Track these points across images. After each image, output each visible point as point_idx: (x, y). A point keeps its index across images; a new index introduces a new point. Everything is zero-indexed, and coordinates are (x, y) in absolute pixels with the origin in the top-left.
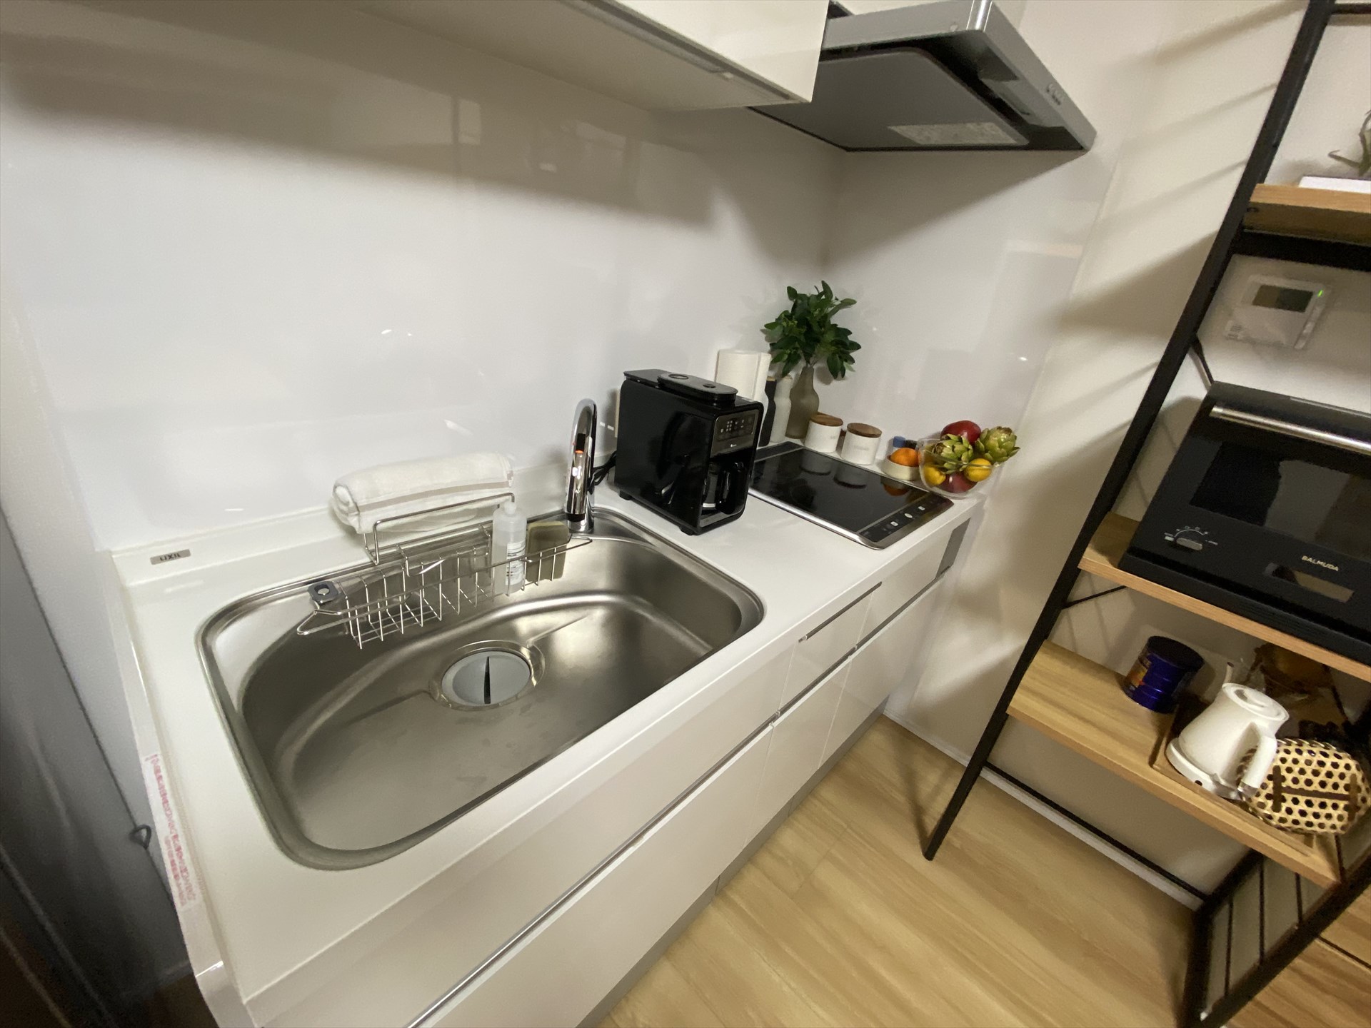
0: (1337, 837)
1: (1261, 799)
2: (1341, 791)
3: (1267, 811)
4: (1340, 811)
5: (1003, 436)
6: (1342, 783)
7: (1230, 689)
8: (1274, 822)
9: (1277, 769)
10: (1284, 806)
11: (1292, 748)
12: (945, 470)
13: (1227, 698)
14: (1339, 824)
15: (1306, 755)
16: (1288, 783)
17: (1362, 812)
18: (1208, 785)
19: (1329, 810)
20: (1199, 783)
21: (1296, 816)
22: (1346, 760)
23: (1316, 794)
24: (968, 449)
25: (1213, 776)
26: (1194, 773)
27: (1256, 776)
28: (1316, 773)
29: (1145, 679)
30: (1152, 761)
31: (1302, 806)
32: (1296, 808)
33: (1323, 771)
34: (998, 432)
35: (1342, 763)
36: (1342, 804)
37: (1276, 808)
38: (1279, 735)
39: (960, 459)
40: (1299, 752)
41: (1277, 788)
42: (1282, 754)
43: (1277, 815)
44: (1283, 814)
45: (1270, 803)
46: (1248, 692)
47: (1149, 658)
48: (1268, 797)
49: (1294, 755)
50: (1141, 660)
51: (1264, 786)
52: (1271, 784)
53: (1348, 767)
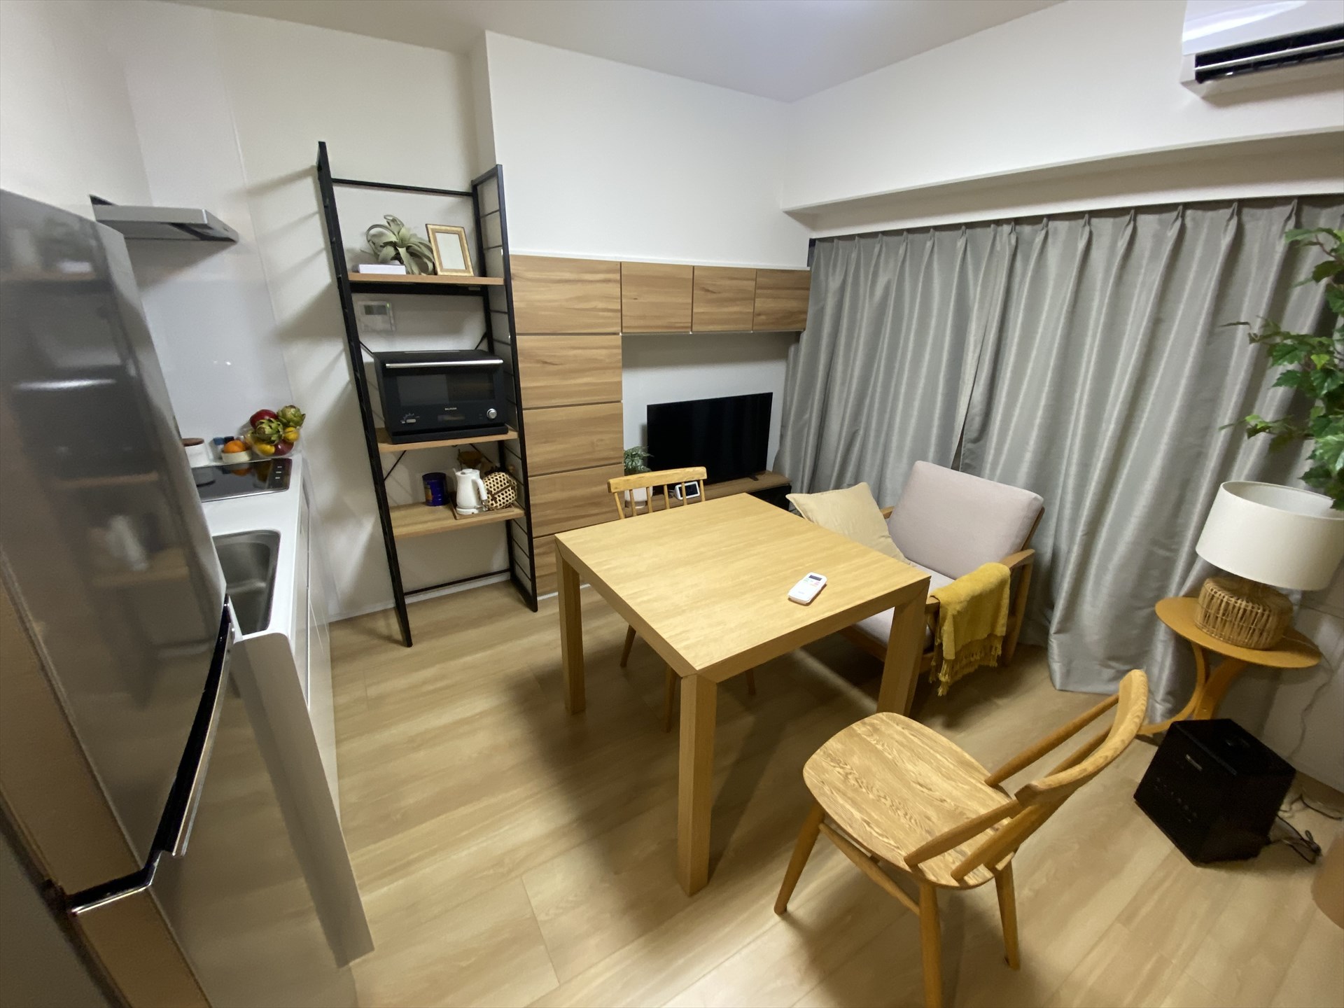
0: (516, 500)
1: (491, 502)
2: (507, 484)
3: (495, 505)
4: (511, 491)
5: (293, 410)
6: (506, 482)
7: (459, 474)
8: (499, 507)
9: (488, 489)
10: (498, 500)
11: (487, 480)
12: (273, 442)
13: (460, 477)
14: (514, 495)
15: (492, 480)
16: (493, 492)
17: (516, 488)
18: (476, 511)
19: (508, 493)
20: (473, 513)
21: (502, 501)
22: (502, 474)
23: (502, 490)
24: (279, 425)
25: (475, 508)
26: (470, 511)
27: (484, 496)
28: (497, 483)
29: (432, 494)
30: (455, 517)
31: (502, 496)
32: (501, 498)
33: (499, 481)
34: (288, 410)
35: (501, 475)
36: (510, 488)
37: (496, 502)
38: (482, 478)
39: (278, 432)
40: (489, 480)
41: (492, 496)
42: (486, 483)
43: (498, 504)
44: (499, 503)
45: (493, 502)
46: (464, 471)
47: (428, 484)
48: (492, 500)
49: (489, 482)
50: (425, 488)
51: (488, 497)
52: (490, 496)
53: (503, 476)
